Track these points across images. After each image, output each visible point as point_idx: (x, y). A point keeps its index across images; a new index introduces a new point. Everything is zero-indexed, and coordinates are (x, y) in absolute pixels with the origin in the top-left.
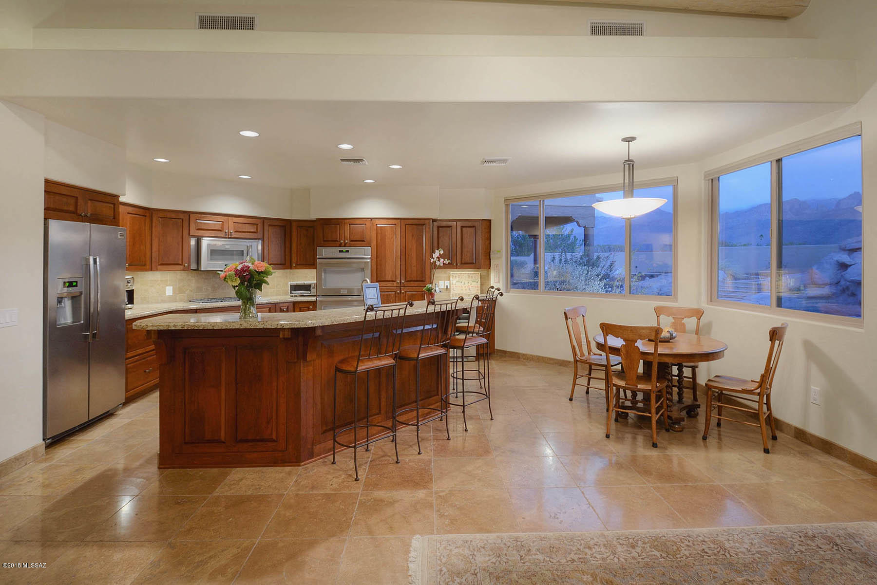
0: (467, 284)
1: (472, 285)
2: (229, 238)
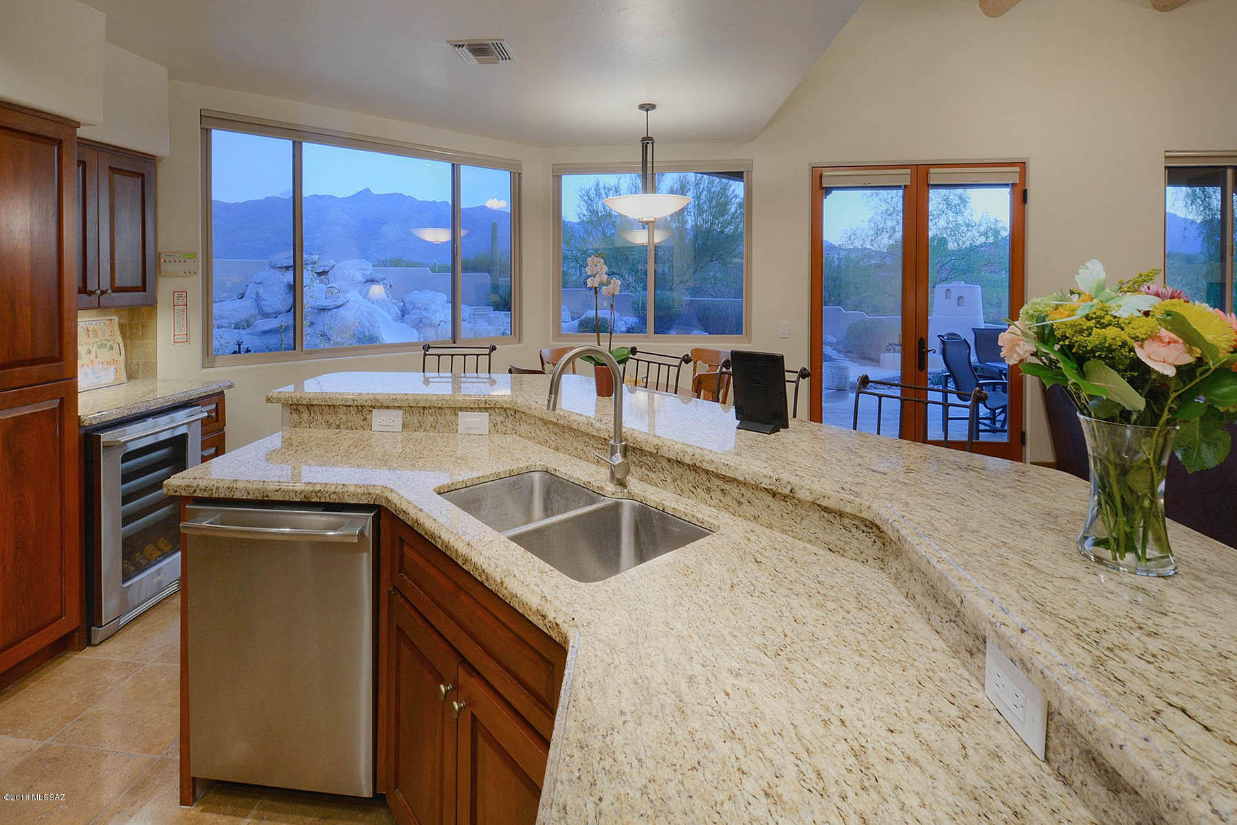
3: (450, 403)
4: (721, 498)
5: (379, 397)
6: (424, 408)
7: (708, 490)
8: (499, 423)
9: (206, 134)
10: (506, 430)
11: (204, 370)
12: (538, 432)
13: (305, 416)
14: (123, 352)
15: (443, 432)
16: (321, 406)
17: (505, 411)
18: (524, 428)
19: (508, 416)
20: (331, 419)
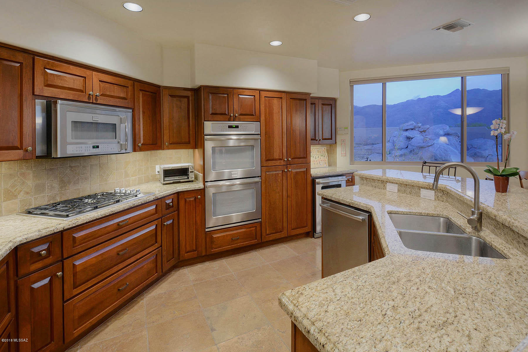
0: (317, 159)
1: (321, 159)
2: (93, 103)
3: (417, 184)
4: (524, 248)
5: (389, 178)
6: (406, 185)
7: (518, 242)
8: (440, 196)
9: (352, 87)
10: (443, 200)
11: (351, 165)
12: (455, 202)
13: (365, 182)
14: (327, 158)
15: (414, 196)
16: (370, 179)
17: (443, 191)
18: (450, 200)
19: (444, 194)
20: (373, 184)
